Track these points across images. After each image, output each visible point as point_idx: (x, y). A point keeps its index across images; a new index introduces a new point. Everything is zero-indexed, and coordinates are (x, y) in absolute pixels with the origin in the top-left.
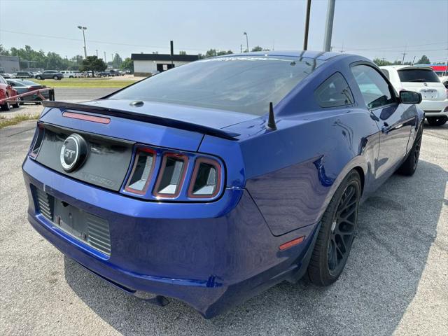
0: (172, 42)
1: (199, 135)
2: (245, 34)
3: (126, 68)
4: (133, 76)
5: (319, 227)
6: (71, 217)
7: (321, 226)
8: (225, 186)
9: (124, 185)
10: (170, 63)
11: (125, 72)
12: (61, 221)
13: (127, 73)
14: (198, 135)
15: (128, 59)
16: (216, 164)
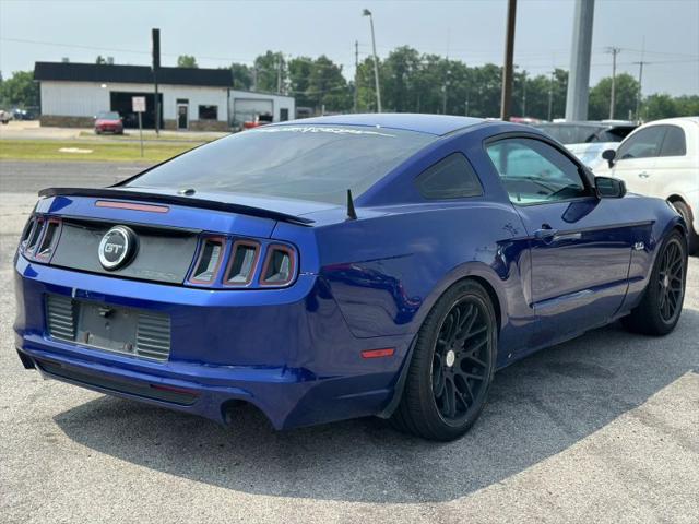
0: (156, 34)
1: (273, 222)
2: (367, 13)
3: (15, 102)
4: (36, 124)
5: (415, 343)
6: (108, 328)
7: (417, 342)
8: (299, 272)
9: (188, 277)
10: (150, 89)
11: (11, 114)
12: (91, 336)
13: (18, 117)
14: (271, 222)
15: (20, 77)
16: (290, 251)
